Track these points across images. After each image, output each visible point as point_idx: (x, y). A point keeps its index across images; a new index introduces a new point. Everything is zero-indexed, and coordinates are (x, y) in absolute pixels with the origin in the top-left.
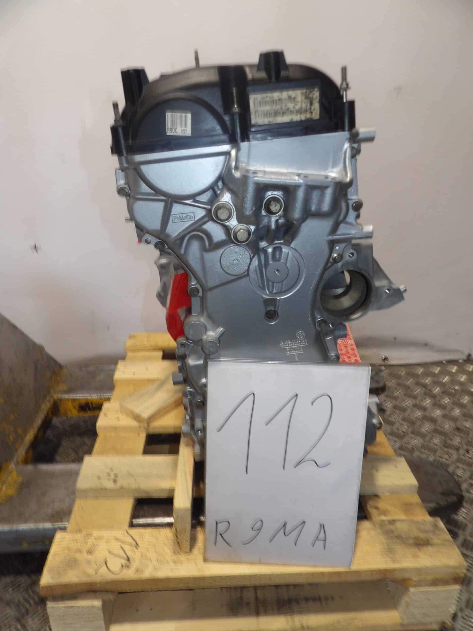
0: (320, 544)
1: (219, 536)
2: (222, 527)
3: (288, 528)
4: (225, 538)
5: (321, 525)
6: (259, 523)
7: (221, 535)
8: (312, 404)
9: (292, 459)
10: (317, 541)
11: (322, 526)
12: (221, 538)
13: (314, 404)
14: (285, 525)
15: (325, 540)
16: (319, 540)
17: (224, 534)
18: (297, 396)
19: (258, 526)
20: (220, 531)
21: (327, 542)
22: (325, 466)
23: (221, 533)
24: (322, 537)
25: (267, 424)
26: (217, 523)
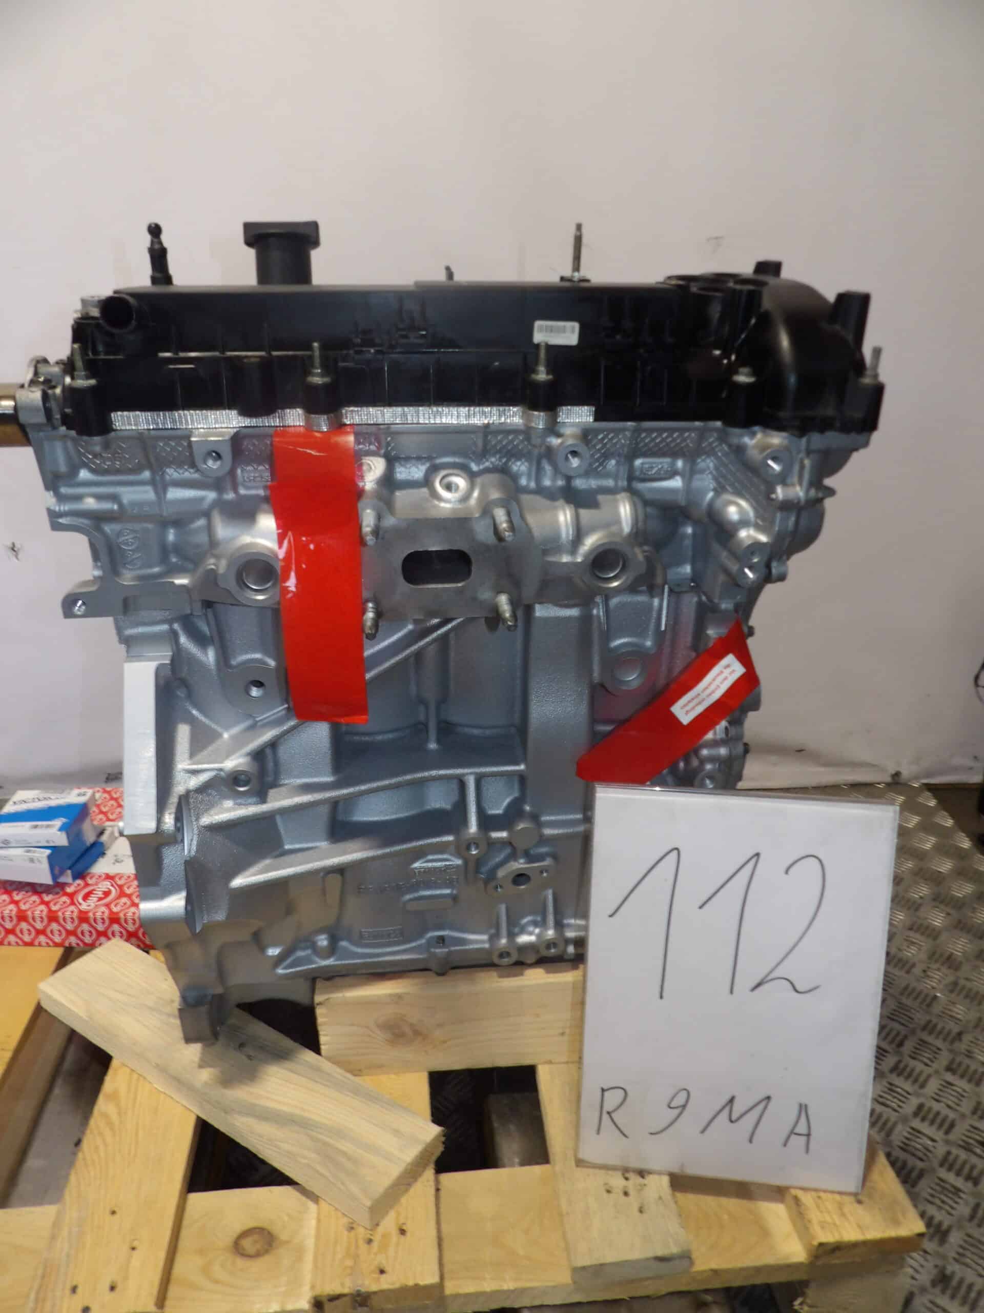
0: (798, 1142)
1: (605, 1116)
2: (613, 1098)
3: (738, 1109)
4: (615, 1119)
5: (801, 1105)
6: (683, 1095)
7: (609, 1113)
8: (787, 872)
9: (745, 981)
10: (793, 1137)
11: (803, 1108)
12: (609, 1119)
13: (792, 871)
14: (732, 1100)
15: (809, 1135)
16: (796, 1134)
17: (616, 1112)
18: (758, 855)
19: (680, 1100)
20: (608, 1107)
21: (812, 1138)
22: (810, 991)
23: (610, 1110)
24: (802, 1128)
25: (701, 907)
26: (603, 1090)
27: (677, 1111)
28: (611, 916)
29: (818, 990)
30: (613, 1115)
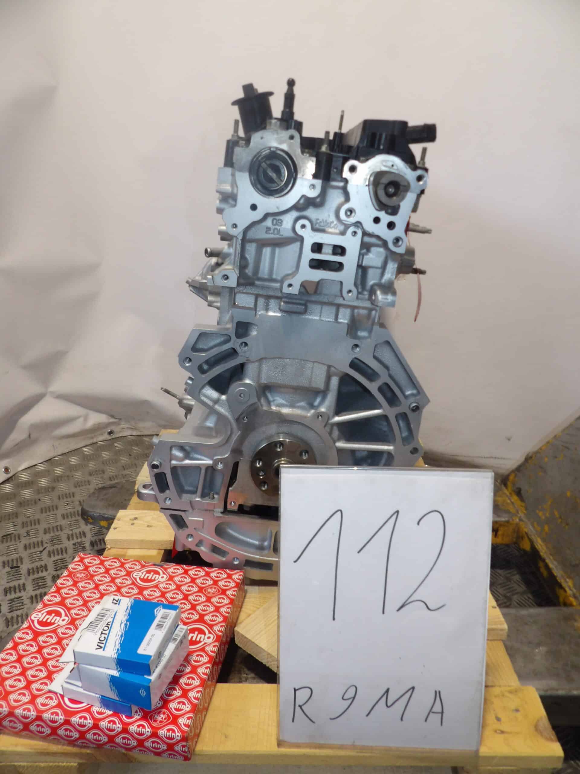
0: (435, 718)
1: (298, 709)
2: (302, 696)
3: (392, 697)
4: (305, 711)
5: (436, 692)
6: (352, 690)
7: (300, 706)
8: (418, 524)
9: (392, 604)
10: (432, 714)
11: (438, 694)
12: (300, 711)
13: (420, 523)
14: (387, 691)
15: (442, 713)
16: (433, 712)
17: (305, 706)
18: (398, 512)
19: (351, 693)
20: (299, 702)
21: (444, 715)
22: (439, 609)
23: (301, 704)
24: (437, 708)
25: (359, 552)
26: (295, 690)
27: (350, 701)
28: (295, 562)
29: (444, 608)
30: (303, 707)
